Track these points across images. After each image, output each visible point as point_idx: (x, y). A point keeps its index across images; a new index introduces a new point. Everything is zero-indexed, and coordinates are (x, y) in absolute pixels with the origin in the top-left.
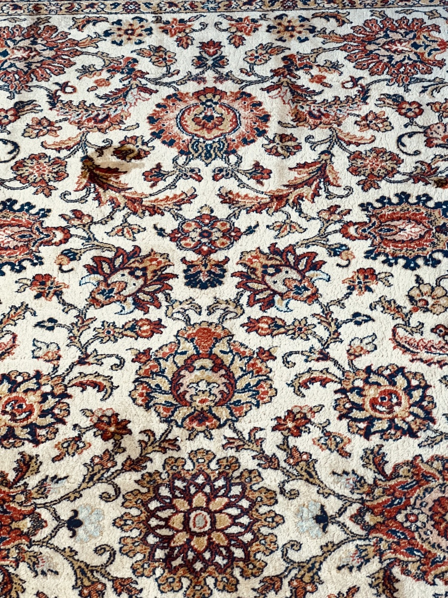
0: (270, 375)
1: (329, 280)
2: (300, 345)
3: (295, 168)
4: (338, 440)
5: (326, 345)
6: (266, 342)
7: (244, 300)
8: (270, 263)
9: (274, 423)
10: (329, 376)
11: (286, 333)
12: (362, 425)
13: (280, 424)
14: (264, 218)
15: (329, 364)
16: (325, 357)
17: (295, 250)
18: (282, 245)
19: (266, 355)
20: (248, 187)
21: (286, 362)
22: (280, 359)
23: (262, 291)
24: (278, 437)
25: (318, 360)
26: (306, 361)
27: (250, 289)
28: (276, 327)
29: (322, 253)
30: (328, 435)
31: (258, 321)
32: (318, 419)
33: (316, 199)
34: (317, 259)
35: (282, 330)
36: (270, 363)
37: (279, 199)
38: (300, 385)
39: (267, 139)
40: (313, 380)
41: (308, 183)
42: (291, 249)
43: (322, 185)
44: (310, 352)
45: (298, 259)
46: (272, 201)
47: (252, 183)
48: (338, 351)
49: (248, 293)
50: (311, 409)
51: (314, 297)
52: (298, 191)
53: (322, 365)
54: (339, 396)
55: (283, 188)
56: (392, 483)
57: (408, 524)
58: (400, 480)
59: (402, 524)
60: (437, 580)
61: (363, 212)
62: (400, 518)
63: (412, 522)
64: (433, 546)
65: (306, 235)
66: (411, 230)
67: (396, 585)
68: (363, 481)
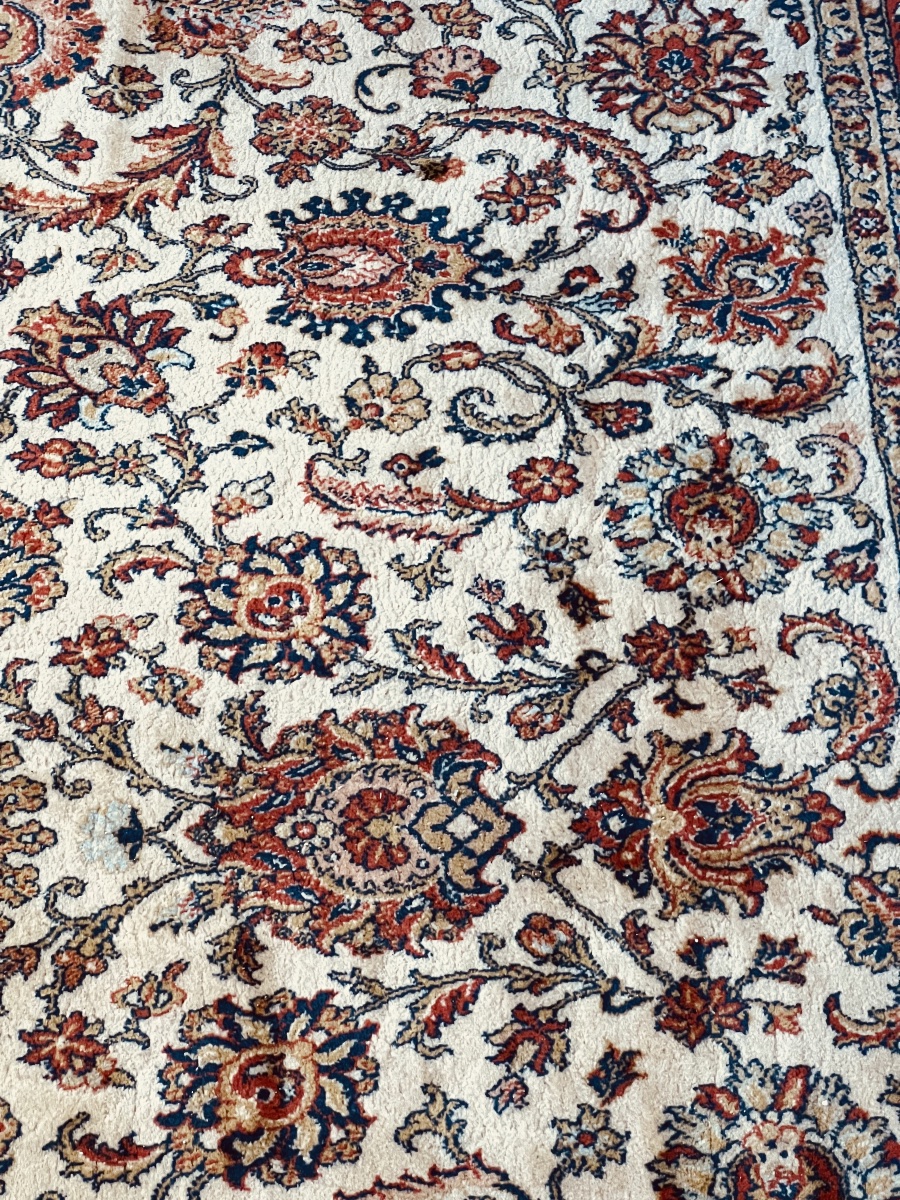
0: (57, 556)
1: (192, 366)
2: (123, 495)
3: (147, 137)
4: (178, 682)
5: (173, 496)
6: (54, 491)
7: (18, 407)
8: (76, 332)
9: (57, 650)
10: (173, 558)
11: (95, 472)
12: (227, 654)
13: (66, 652)
14: (73, 242)
15: (175, 533)
16: (168, 519)
17: (129, 307)
18: (104, 296)
19: (53, 515)
20: (48, 177)
21: (90, 530)
22: (78, 525)
23: (56, 389)
24: (61, 677)
25: (154, 525)
26: (131, 527)
27: (31, 383)
28: (77, 459)
29: (182, 312)
30: (159, 672)
31: (43, 448)
32: (144, 641)
33: (182, 202)
34: (172, 325)
35: (90, 466)
36: (60, 533)
37: (107, 202)
38: (113, 577)
39: (95, 76)
40: (139, 566)
41: (168, 169)
42: (122, 304)
43: (196, 174)
44: (141, 509)
45: (134, 324)
46: (92, 205)
47: (56, 167)
48: (195, 509)
49: (27, 393)
50: (132, 621)
51: (159, 400)
52: (146, 186)
53: (161, 535)
54: (188, 595)
55: (117, 179)
56: (274, 764)
57: (294, 842)
58: (290, 758)
59: (284, 841)
60: (339, 946)
61: (273, 230)
62: (282, 830)
63: (303, 838)
64: (339, 883)
65: (155, 277)
66: (365, 266)
67: (260, 958)
68: (217, 761)
